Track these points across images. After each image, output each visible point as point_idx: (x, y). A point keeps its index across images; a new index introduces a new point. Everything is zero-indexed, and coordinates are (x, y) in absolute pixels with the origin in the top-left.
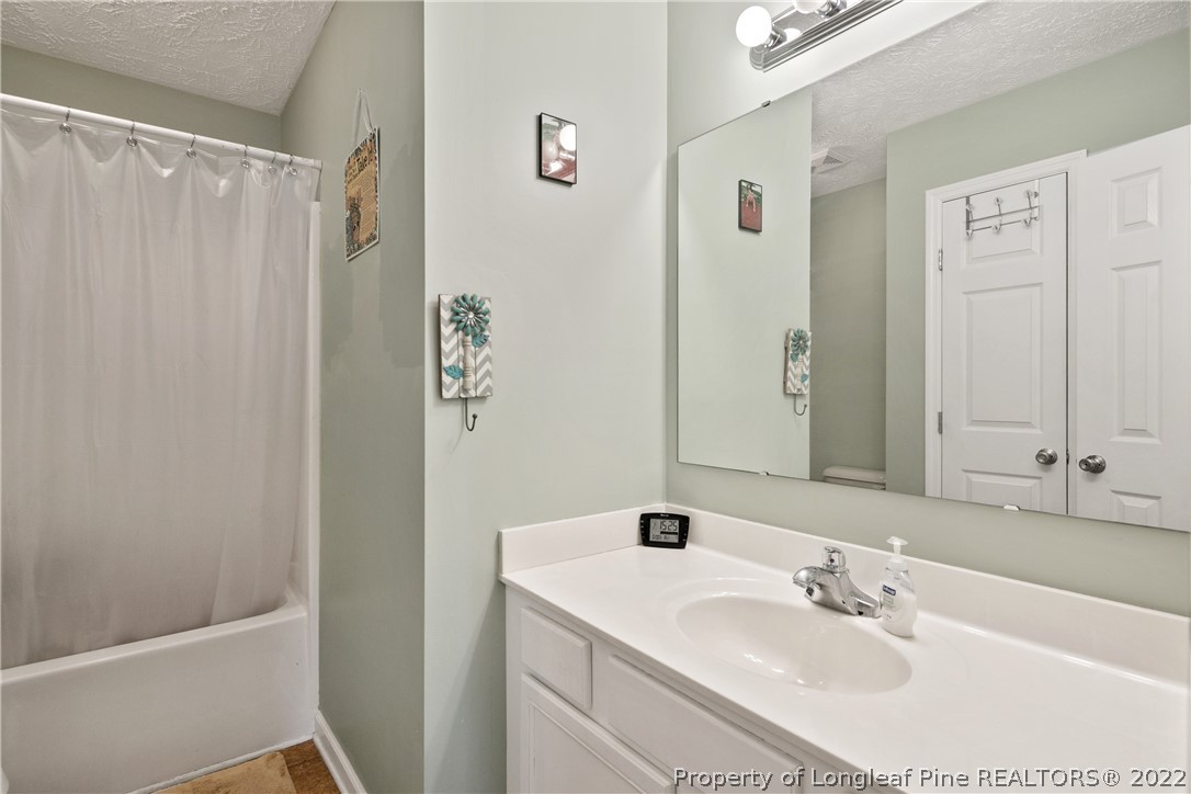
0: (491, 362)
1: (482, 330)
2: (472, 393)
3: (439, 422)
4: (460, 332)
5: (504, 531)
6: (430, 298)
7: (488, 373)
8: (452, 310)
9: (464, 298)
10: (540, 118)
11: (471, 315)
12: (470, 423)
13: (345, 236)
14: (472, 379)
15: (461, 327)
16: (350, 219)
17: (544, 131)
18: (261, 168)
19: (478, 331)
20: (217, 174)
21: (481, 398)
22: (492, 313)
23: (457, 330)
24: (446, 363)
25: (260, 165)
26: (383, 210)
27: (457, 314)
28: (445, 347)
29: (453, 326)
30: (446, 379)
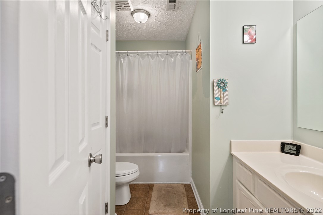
0: (228, 96)
1: (225, 87)
2: (223, 104)
3: (214, 111)
4: (219, 89)
5: (232, 141)
6: (211, 81)
7: (227, 99)
8: (217, 83)
9: (220, 80)
10: (243, 27)
11: (222, 84)
12: (222, 111)
13: (196, 67)
14: (222, 100)
15: (219, 87)
16: (197, 63)
17: (244, 30)
18: (179, 55)
19: (224, 88)
20: (172, 58)
21: (226, 105)
22: (228, 83)
23: (218, 88)
24: (215, 96)
25: (179, 54)
26: (203, 60)
27: (218, 84)
28: (215, 92)
29: (217, 87)
30: (216, 100)
